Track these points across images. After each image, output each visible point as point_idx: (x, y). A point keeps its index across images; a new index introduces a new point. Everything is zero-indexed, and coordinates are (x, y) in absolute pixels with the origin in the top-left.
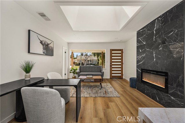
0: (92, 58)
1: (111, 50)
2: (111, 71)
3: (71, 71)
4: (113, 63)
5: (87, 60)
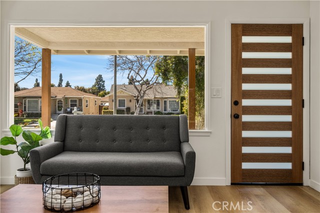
0: (162, 93)
1: (239, 30)
2: (237, 142)
4: (246, 102)
5: (142, 97)
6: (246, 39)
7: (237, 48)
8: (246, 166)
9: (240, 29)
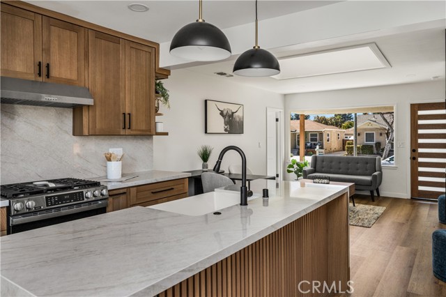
2: (415, 174)
3: (291, 169)
4: (421, 150)
6: (420, 113)
7: (414, 118)
8: (421, 188)
9: (416, 106)
